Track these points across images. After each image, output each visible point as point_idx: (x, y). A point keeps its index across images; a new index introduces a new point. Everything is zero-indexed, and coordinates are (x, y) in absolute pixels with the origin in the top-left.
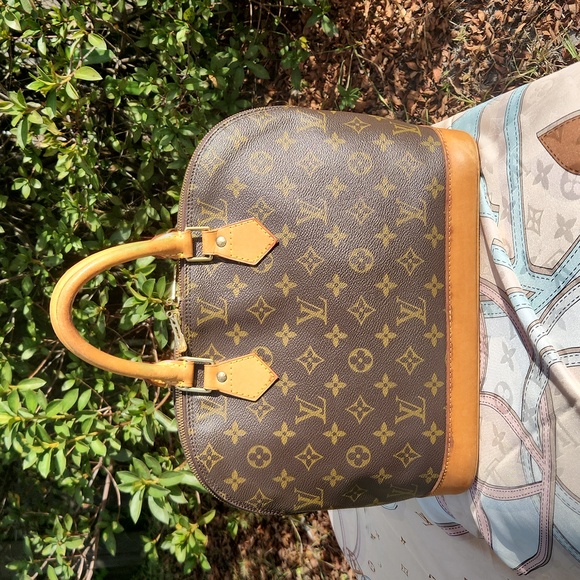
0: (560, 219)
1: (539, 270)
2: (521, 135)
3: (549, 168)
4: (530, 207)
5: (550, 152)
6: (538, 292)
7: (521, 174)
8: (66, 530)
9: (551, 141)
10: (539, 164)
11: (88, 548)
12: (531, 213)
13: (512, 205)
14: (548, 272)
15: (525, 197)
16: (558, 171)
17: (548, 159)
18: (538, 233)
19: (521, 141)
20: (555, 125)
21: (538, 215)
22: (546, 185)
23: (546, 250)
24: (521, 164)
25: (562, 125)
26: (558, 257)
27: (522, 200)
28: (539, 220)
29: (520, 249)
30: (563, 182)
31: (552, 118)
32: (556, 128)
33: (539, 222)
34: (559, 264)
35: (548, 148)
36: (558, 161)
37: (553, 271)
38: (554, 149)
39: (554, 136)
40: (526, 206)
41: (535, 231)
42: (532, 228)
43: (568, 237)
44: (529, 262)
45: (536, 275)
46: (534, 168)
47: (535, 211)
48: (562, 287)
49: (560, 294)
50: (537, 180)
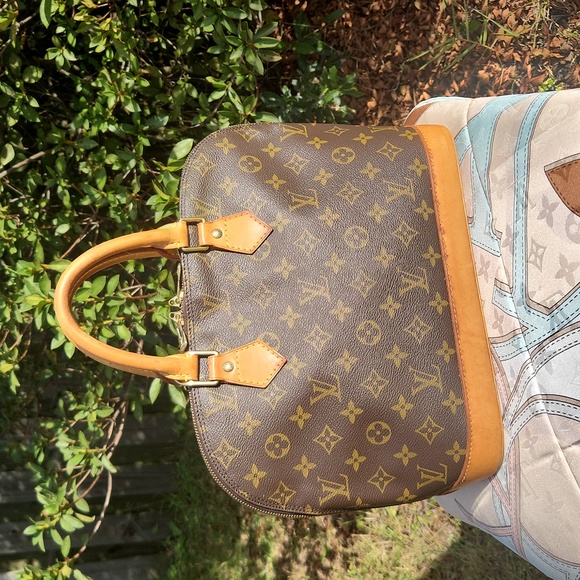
0: (562, 259)
1: (536, 307)
2: (529, 165)
3: (554, 206)
4: (533, 241)
5: (556, 190)
6: (531, 328)
7: (526, 206)
8: (97, 396)
9: (558, 179)
10: (545, 200)
11: (117, 412)
12: (534, 247)
13: (515, 235)
14: (545, 311)
15: (528, 230)
16: (562, 211)
17: (554, 197)
18: (540, 268)
19: (528, 171)
20: (563, 162)
21: (540, 251)
22: (550, 222)
23: (546, 288)
24: (527, 195)
25: (570, 164)
26: (557, 298)
27: (526, 232)
28: (542, 256)
29: (519, 280)
30: (569, 223)
31: (562, 154)
32: (563, 166)
33: (541, 257)
34: (557, 306)
35: (554, 185)
36: (564, 200)
37: (550, 311)
38: (560, 188)
39: (561, 174)
40: (529, 239)
41: (537, 266)
42: (534, 263)
43: (570, 280)
44: (527, 295)
45: (532, 311)
46: (540, 202)
47: (538, 247)
48: (556, 330)
49: (553, 336)
50: (542, 215)
